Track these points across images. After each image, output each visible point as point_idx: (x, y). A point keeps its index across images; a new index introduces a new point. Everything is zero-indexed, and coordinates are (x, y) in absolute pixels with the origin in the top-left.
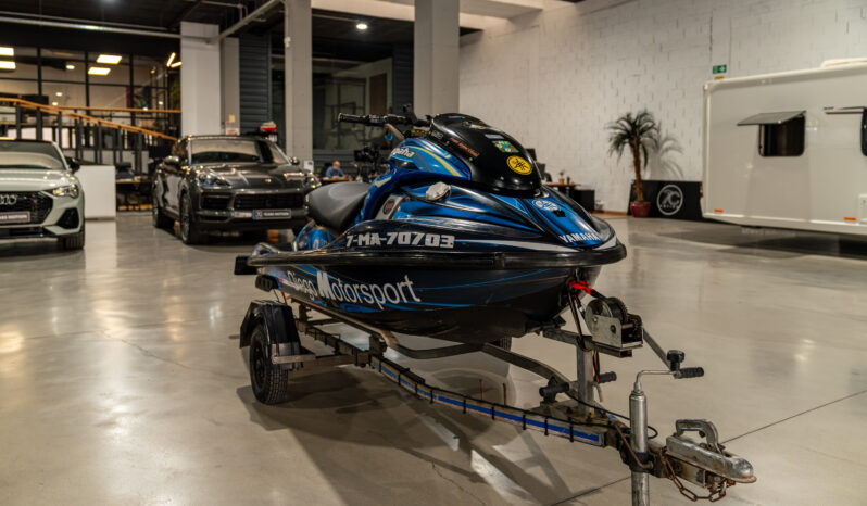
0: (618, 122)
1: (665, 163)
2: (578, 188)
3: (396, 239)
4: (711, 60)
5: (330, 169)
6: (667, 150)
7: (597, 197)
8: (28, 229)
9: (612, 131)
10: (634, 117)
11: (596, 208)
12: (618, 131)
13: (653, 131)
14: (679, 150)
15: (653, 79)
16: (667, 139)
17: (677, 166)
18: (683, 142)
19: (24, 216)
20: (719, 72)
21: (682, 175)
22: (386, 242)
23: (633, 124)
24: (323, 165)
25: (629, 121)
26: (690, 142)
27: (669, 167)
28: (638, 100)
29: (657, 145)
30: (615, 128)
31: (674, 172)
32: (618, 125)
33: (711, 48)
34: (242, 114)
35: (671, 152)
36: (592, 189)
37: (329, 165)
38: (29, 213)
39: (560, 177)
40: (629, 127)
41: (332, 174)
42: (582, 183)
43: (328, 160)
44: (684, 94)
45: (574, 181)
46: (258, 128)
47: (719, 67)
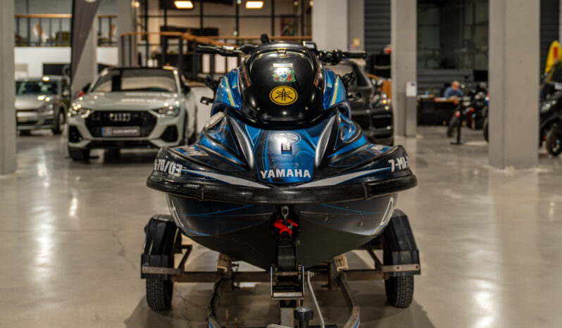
5: (449, 90)
8: (137, 141)
19: (134, 131)
24: (442, 86)
34: (366, 37)
37: (448, 85)
38: (138, 128)
41: (450, 95)
43: (446, 80)
46: (382, 51)
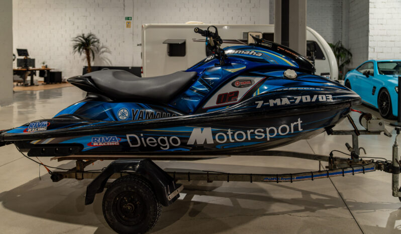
0: (76, 38)
1: (102, 58)
2: (52, 71)
3: (302, 99)
4: (124, 14)
6: (103, 52)
7: (63, 75)
9: (75, 42)
10: (86, 36)
11: (63, 81)
12: (78, 42)
13: (96, 44)
14: (110, 52)
15: (94, 19)
16: (103, 47)
17: (109, 60)
18: (111, 49)
20: (128, 19)
21: (111, 63)
22: (294, 102)
23: (86, 39)
25: (83, 37)
26: (115, 49)
27: (104, 60)
28: (86, 28)
29: (98, 49)
30: (76, 41)
31: (107, 63)
32: (77, 39)
33: (124, 9)
35: (105, 53)
36: (60, 71)
39: (42, 65)
40: (84, 41)
42: (55, 68)
44: (111, 28)
45: (50, 67)
47: (128, 18)
